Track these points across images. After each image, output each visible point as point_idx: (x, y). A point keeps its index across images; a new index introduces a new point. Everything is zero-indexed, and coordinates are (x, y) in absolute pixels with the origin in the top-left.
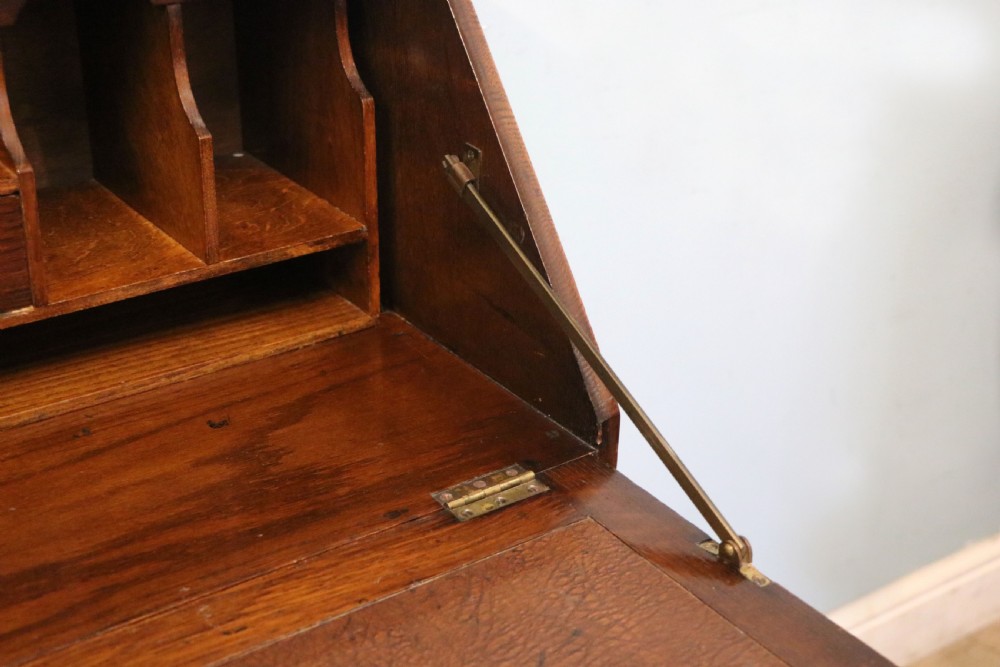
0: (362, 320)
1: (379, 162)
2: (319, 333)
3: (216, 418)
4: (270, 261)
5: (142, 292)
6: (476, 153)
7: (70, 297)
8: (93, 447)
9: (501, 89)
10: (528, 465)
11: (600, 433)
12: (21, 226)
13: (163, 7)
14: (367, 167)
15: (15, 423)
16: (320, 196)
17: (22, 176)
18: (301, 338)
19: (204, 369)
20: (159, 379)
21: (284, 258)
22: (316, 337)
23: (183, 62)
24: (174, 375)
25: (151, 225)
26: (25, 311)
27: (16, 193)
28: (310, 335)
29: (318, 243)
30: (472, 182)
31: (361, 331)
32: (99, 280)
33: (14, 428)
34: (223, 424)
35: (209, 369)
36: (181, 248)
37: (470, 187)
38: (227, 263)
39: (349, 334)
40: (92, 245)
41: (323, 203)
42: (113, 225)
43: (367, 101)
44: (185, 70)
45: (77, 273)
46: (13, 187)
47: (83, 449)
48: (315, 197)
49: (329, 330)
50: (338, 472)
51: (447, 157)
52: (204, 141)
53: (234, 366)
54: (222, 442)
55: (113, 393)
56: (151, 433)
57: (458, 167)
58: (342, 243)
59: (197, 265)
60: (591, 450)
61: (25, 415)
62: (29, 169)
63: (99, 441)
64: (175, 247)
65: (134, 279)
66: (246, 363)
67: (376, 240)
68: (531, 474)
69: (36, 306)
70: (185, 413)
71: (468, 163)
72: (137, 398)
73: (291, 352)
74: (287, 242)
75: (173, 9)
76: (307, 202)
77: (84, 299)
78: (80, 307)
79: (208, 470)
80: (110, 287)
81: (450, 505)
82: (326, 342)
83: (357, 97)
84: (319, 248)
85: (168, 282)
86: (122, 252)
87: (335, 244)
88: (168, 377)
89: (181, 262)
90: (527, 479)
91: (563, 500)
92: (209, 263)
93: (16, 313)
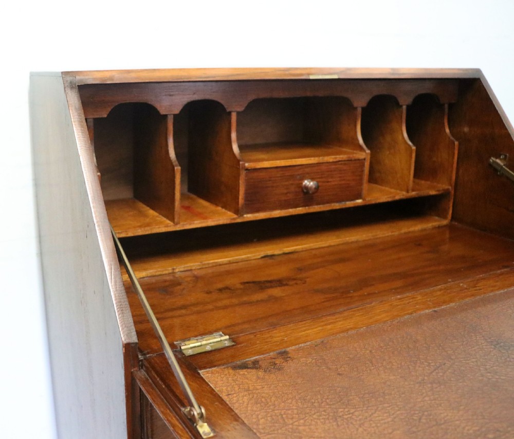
2: (433, 224)
4: (425, 195)
5: (390, 200)
6: (506, 156)
7: (371, 198)
13: (402, 106)
14: (454, 165)
17: (367, 153)
21: (428, 194)
22: (432, 226)
26: (359, 201)
27: (365, 159)
29: (436, 191)
30: (504, 165)
31: (444, 226)
32: (376, 195)
37: (504, 167)
38: (413, 194)
39: (441, 226)
43: (457, 143)
46: (364, 157)
51: (492, 158)
52: (414, 149)
55: (377, 235)
57: (498, 161)
58: (444, 192)
59: (404, 193)
62: (369, 151)
65: (387, 195)
67: (453, 192)
69: (363, 200)
71: (501, 159)
74: (428, 191)
75: (405, 107)
77: (375, 200)
78: (373, 202)
80: (382, 197)
82: (435, 228)
83: (453, 142)
84: (438, 193)
85: (397, 197)
87: (442, 192)
89: (397, 193)
92: (408, 193)
93: (357, 201)
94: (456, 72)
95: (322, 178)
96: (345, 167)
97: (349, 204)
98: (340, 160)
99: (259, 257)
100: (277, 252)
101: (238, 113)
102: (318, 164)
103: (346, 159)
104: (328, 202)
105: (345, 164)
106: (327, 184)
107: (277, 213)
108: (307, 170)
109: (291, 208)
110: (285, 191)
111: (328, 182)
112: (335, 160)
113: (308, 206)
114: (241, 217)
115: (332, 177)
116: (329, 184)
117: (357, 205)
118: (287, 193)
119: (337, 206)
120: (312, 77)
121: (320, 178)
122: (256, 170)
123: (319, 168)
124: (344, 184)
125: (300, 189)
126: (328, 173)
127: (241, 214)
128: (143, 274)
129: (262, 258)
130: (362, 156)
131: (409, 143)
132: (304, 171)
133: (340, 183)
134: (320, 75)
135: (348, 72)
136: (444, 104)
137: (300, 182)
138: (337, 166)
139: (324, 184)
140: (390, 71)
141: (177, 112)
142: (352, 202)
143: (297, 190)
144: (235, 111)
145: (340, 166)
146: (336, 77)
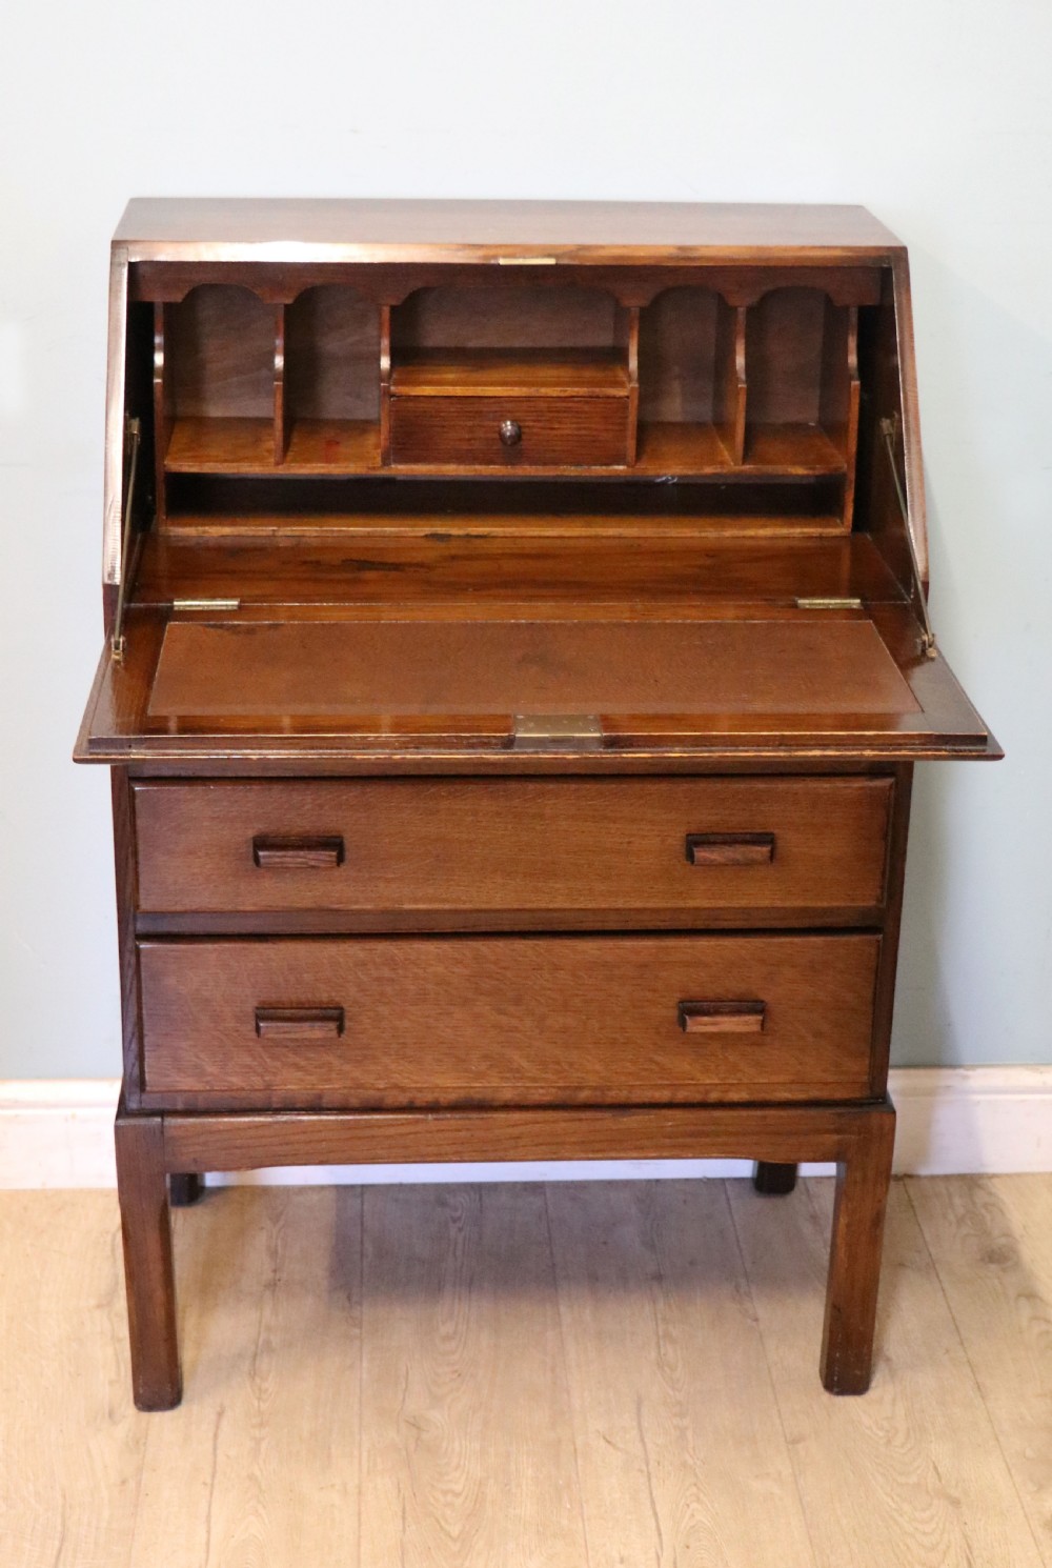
0: (837, 531)
2: (805, 529)
3: (711, 554)
4: (777, 474)
5: (690, 473)
7: (649, 466)
10: (860, 598)
11: (913, 590)
12: (628, 417)
13: (736, 308)
14: (851, 425)
16: (835, 448)
17: (632, 388)
18: (792, 530)
19: (723, 534)
20: (694, 532)
21: (785, 473)
22: (804, 534)
23: (743, 341)
24: (703, 533)
25: (721, 446)
26: (621, 467)
27: (628, 397)
28: (798, 532)
29: (810, 469)
30: (889, 435)
31: (836, 537)
32: (669, 463)
33: (603, 537)
34: (713, 556)
35: (727, 535)
36: (728, 458)
37: (887, 438)
38: (746, 467)
39: (827, 538)
40: (681, 449)
41: (833, 450)
42: (701, 442)
43: (856, 383)
44: (744, 346)
45: (661, 458)
46: (626, 394)
49: (813, 531)
50: (755, 581)
51: (883, 419)
52: (741, 388)
53: (743, 537)
54: (706, 562)
55: (664, 533)
57: (885, 425)
58: (826, 473)
59: (729, 467)
60: (907, 602)
61: (611, 532)
62: (637, 385)
64: (725, 457)
65: (688, 465)
67: (852, 476)
68: (858, 601)
69: (628, 466)
70: (696, 549)
71: (893, 423)
73: (783, 538)
74: (791, 467)
75: (741, 310)
76: (825, 450)
77: (656, 469)
79: (687, 569)
80: (674, 466)
81: (799, 602)
82: (810, 538)
83: (852, 379)
84: (810, 473)
86: (694, 454)
87: (822, 472)
88: (700, 533)
89: (721, 463)
90: (855, 602)
91: (865, 612)
92: (735, 465)
93: (616, 467)
94: (838, 253)
95: (539, 421)
96: (586, 408)
97: (599, 470)
98: (574, 394)
99: (422, 534)
100: (454, 531)
101: (393, 309)
102: (528, 398)
103: (587, 394)
104: (556, 462)
105: (587, 402)
106: (550, 432)
107: (452, 470)
108: (509, 406)
109: (480, 464)
110: (468, 436)
111: (552, 429)
112: (562, 394)
113: (513, 464)
114: (386, 468)
115: (560, 423)
116: (555, 432)
117: (615, 474)
118: (469, 440)
119: (571, 471)
120: (502, 262)
121: (534, 421)
122: (410, 398)
123: (532, 404)
124: (585, 435)
125: (496, 436)
126: (551, 415)
127: (386, 462)
128: (227, 530)
129: (426, 536)
130: (622, 393)
131: (742, 376)
132: (501, 407)
133: (576, 433)
134: (520, 257)
135: (581, 253)
136: (846, 308)
137: (495, 424)
138: (570, 405)
139: (544, 432)
140: (674, 252)
141: (289, 301)
142: (604, 467)
143: (489, 435)
144: (387, 305)
145: (576, 405)
146: (552, 261)
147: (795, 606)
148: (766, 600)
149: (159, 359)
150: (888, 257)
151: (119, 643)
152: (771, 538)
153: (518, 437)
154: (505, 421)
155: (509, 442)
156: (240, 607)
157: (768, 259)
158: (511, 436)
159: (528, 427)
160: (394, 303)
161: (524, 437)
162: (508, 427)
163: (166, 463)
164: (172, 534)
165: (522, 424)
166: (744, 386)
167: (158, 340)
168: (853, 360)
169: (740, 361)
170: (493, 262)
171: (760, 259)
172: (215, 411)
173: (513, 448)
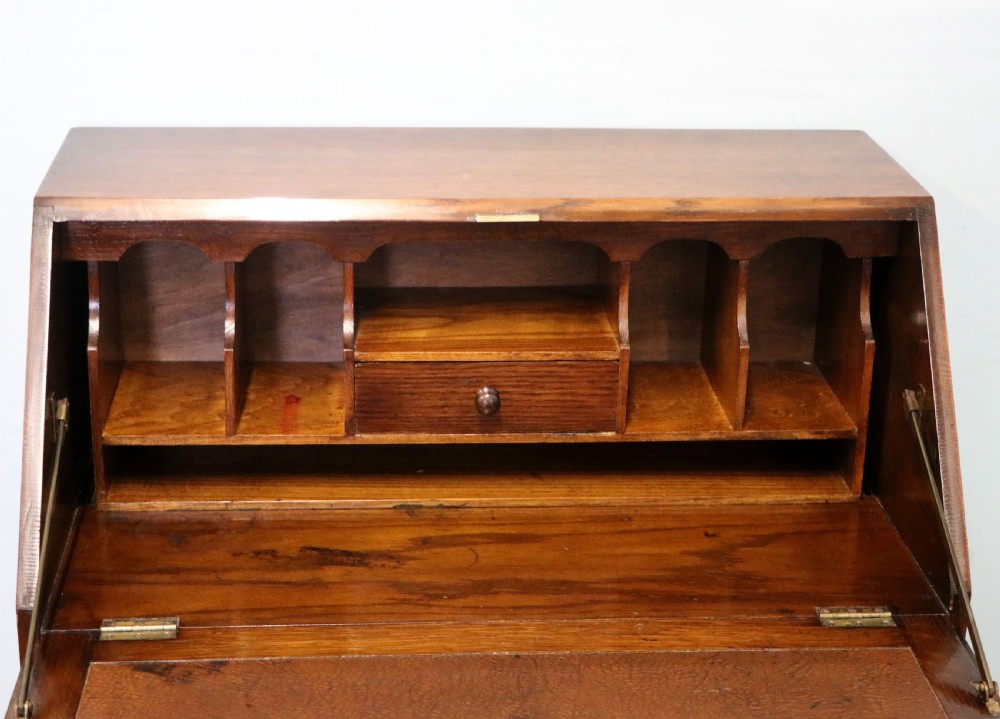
0: (846, 496)
1: (874, 384)
2: (810, 496)
3: (710, 532)
4: (779, 438)
5: (686, 439)
7: (640, 432)
8: (627, 528)
9: (947, 351)
10: (890, 609)
11: (951, 602)
12: (617, 381)
13: (738, 261)
14: (863, 387)
15: (591, 503)
16: (841, 403)
17: (623, 350)
18: (795, 497)
19: (720, 501)
20: (689, 499)
21: (790, 438)
22: (807, 499)
23: (744, 296)
24: (699, 499)
25: (715, 398)
26: (610, 434)
27: (618, 360)
28: (803, 497)
29: (817, 433)
31: (844, 503)
32: (662, 426)
33: (589, 506)
34: (714, 535)
35: (725, 502)
36: (725, 418)
37: (913, 414)
38: (748, 433)
39: (834, 504)
40: (672, 404)
41: (840, 407)
42: (693, 394)
43: (870, 342)
44: (745, 302)
45: (652, 418)
46: (616, 357)
47: (621, 529)
48: (837, 402)
49: (818, 496)
50: (766, 580)
51: (906, 391)
52: (743, 350)
53: (742, 504)
54: (707, 545)
55: (656, 501)
56: (667, 529)
57: (909, 399)
58: (835, 437)
59: (728, 429)
60: (944, 612)
61: (598, 500)
62: (628, 348)
63: (634, 526)
64: (722, 415)
65: (683, 430)
66: (751, 505)
67: (864, 440)
68: (889, 614)
69: (617, 432)
70: (693, 524)
71: (918, 397)
72: (672, 508)
73: (787, 505)
74: (795, 428)
75: (744, 263)
76: (829, 405)
77: (648, 435)
78: (644, 439)
79: (687, 558)
80: (667, 431)
81: (821, 616)
82: (815, 505)
83: (864, 337)
84: (818, 437)
85: (705, 436)
86: (687, 412)
87: (830, 436)
88: (695, 500)
89: (719, 426)
90: (885, 616)
91: (900, 634)
92: (735, 430)
93: (604, 434)
95: (519, 387)
96: (572, 372)
97: (586, 437)
98: (559, 358)
99: (389, 506)
100: (426, 502)
101: (358, 265)
102: (509, 363)
103: (573, 358)
104: (536, 429)
105: (571, 366)
106: (532, 398)
107: (424, 438)
108: (486, 371)
109: (453, 432)
110: (440, 403)
111: (534, 394)
112: (545, 359)
113: (489, 431)
114: (351, 437)
115: (541, 388)
116: (537, 398)
117: (602, 441)
118: (443, 407)
119: (553, 438)
120: (480, 219)
121: (514, 387)
122: (375, 364)
123: (513, 368)
124: (570, 401)
125: (472, 402)
126: (534, 379)
127: (350, 430)
128: (174, 504)
129: (395, 508)
130: (611, 356)
131: (744, 335)
132: (477, 374)
133: (561, 398)
134: (499, 214)
135: (568, 208)
136: (859, 261)
137: (471, 390)
138: (554, 369)
139: (525, 397)
140: (673, 206)
141: (240, 259)
142: (591, 434)
143: (464, 402)
144: (350, 262)
145: (560, 369)
146: (535, 218)
147: (817, 622)
148: (782, 611)
149: (94, 326)
150: (913, 210)
151: (24, 709)
152: (772, 506)
153: (496, 406)
154: (482, 388)
155: (486, 411)
156: (179, 633)
157: (778, 213)
158: (488, 406)
159: (507, 392)
160: (358, 259)
161: (502, 403)
162: (486, 395)
163: (104, 435)
164: (112, 509)
165: (499, 390)
166: (747, 347)
167: (94, 305)
168: (866, 318)
169: (742, 320)
170: (469, 219)
171: (768, 213)
172: (167, 355)
173: (492, 417)
